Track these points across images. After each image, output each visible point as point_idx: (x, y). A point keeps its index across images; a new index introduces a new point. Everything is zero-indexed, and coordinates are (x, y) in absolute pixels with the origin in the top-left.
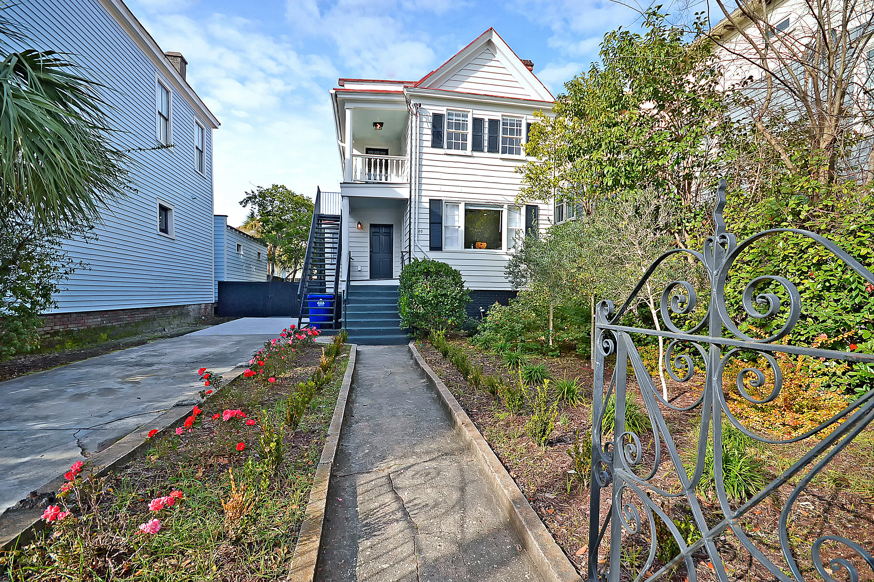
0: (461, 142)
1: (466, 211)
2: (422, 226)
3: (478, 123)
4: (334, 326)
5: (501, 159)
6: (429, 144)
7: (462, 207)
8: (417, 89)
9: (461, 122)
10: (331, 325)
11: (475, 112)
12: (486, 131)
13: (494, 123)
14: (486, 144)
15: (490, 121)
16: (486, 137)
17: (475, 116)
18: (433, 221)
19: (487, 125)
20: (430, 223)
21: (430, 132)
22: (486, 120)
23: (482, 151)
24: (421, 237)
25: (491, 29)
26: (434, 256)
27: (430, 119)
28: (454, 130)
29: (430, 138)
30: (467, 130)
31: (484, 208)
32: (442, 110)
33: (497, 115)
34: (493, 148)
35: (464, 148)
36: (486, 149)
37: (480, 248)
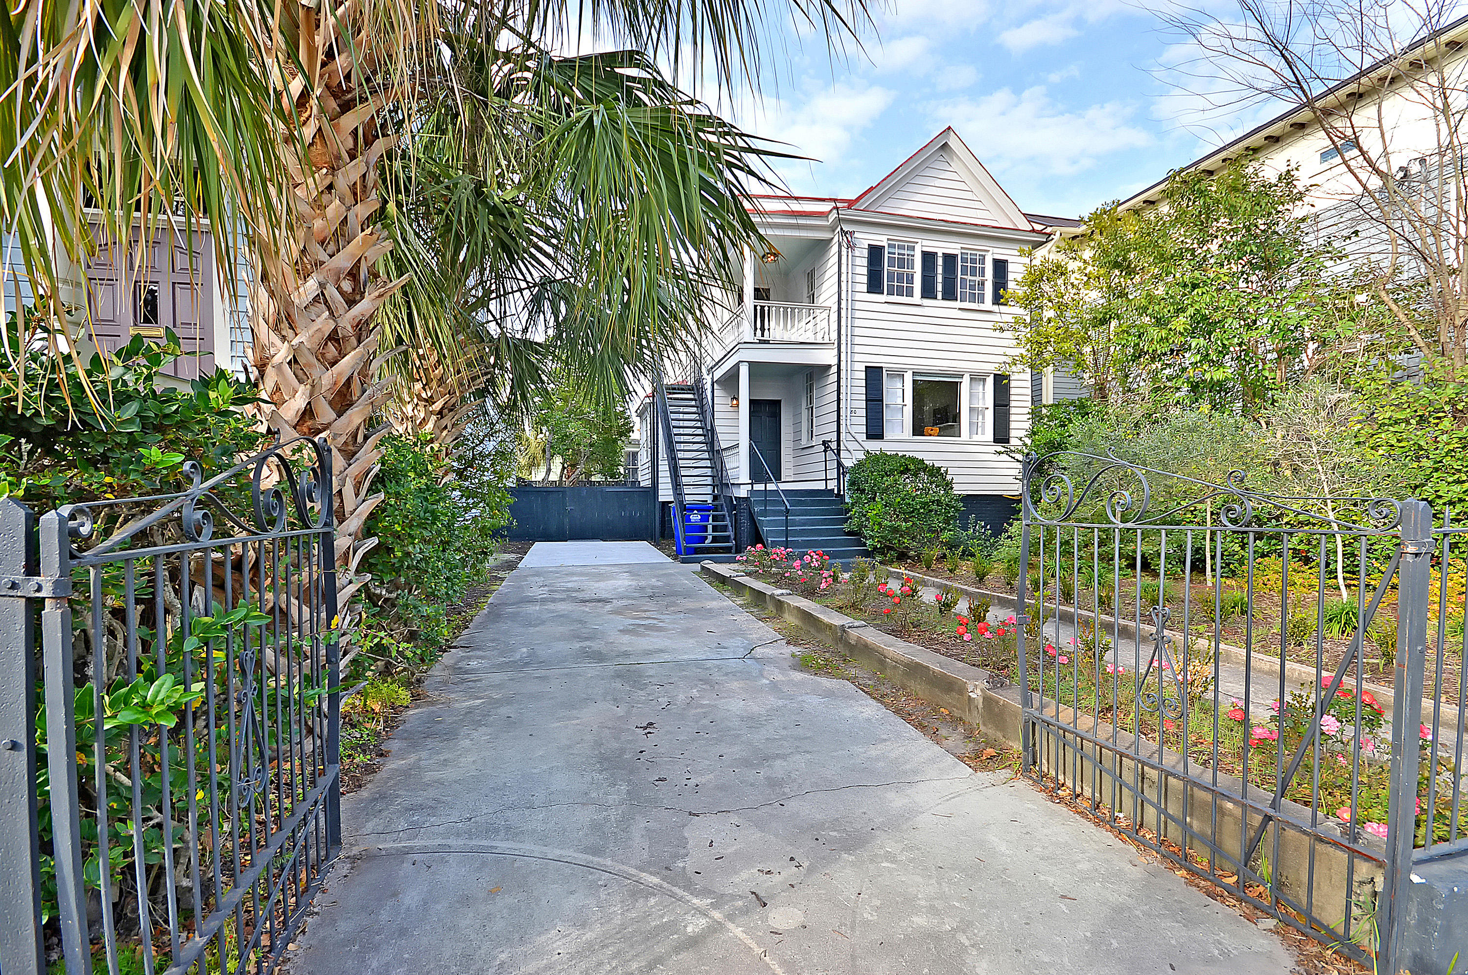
0: (905, 285)
1: (915, 382)
2: (856, 404)
3: (928, 258)
4: (734, 549)
5: (960, 309)
6: (864, 288)
7: (909, 378)
8: (850, 212)
9: (906, 257)
10: (731, 548)
11: (925, 243)
12: (940, 270)
13: (950, 259)
14: (940, 287)
15: (945, 256)
16: (940, 279)
17: (925, 249)
18: (870, 397)
19: (940, 261)
20: (867, 400)
21: (865, 271)
22: (940, 254)
23: (936, 298)
24: (855, 420)
25: (949, 128)
26: (874, 446)
27: (865, 253)
28: (896, 269)
29: (865, 279)
30: (912, 268)
31: (937, 379)
32: (881, 239)
33: (953, 247)
34: (950, 294)
35: (910, 294)
36: (940, 295)
37: (931, 435)
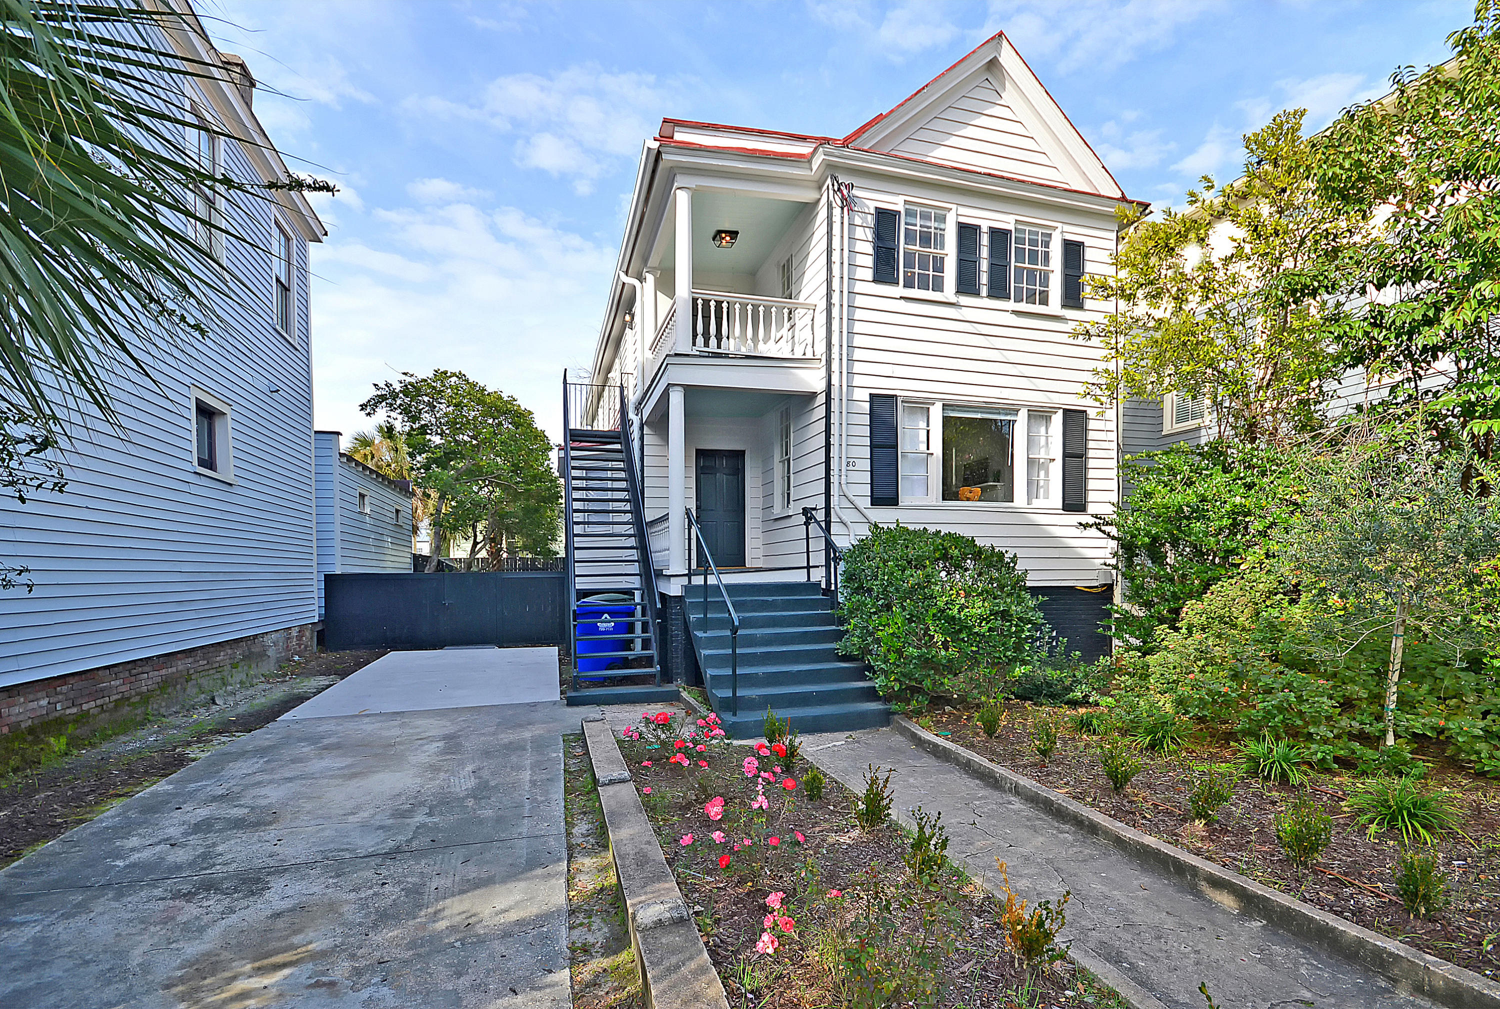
0: (931, 273)
1: (946, 421)
2: (855, 452)
3: (967, 233)
4: (658, 676)
5: (1014, 312)
6: (869, 274)
7: (936, 413)
8: (846, 152)
9: (932, 230)
10: (653, 676)
11: (962, 210)
12: (985, 252)
13: (999, 236)
14: (984, 279)
15: (993, 232)
16: (984, 265)
17: (962, 220)
18: (878, 440)
19: (985, 240)
20: (872, 446)
21: (869, 248)
22: (985, 229)
23: (977, 294)
24: (854, 477)
25: (1001, 34)
26: (885, 517)
27: (870, 220)
28: (917, 248)
29: (869, 261)
30: (942, 248)
31: (979, 416)
32: (896, 202)
33: (1006, 221)
34: (999, 290)
35: (938, 286)
36: (984, 291)
37: (968, 499)
